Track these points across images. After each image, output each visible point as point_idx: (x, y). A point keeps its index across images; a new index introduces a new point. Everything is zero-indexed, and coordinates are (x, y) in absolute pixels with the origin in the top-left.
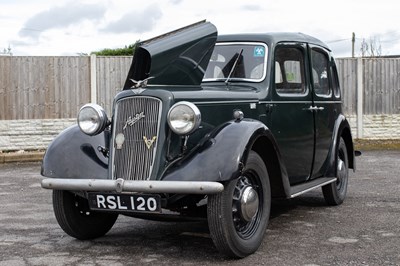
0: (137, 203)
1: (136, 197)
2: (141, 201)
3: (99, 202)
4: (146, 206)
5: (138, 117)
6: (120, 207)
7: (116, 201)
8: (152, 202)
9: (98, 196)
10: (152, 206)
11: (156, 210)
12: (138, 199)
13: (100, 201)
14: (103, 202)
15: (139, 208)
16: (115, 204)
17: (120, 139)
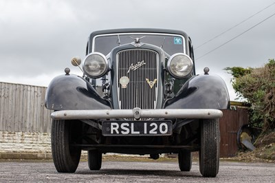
0: (149, 128)
1: (149, 123)
2: (154, 126)
3: (112, 128)
4: (158, 130)
5: (140, 64)
6: (133, 132)
7: (129, 127)
8: (164, 127)
9: (112, 124)
10: (164, 130)
11: (167, 133)
12: (151, 125)
13: (114, 128)
14: (116, 129)
15: (151, 132)
16: (128, 130)
17: (125, 81)
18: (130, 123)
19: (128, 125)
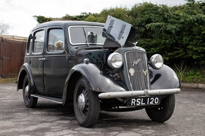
1: (150, 98)
2: (152, 100)
5: (138, 60)
10: (156, 101)
11: (158, 103)
13: (133, 102)
15: (151, 103)
16: (140, 102)
17: (132, 71)
18: (141, 98)
19: (140, 99)
